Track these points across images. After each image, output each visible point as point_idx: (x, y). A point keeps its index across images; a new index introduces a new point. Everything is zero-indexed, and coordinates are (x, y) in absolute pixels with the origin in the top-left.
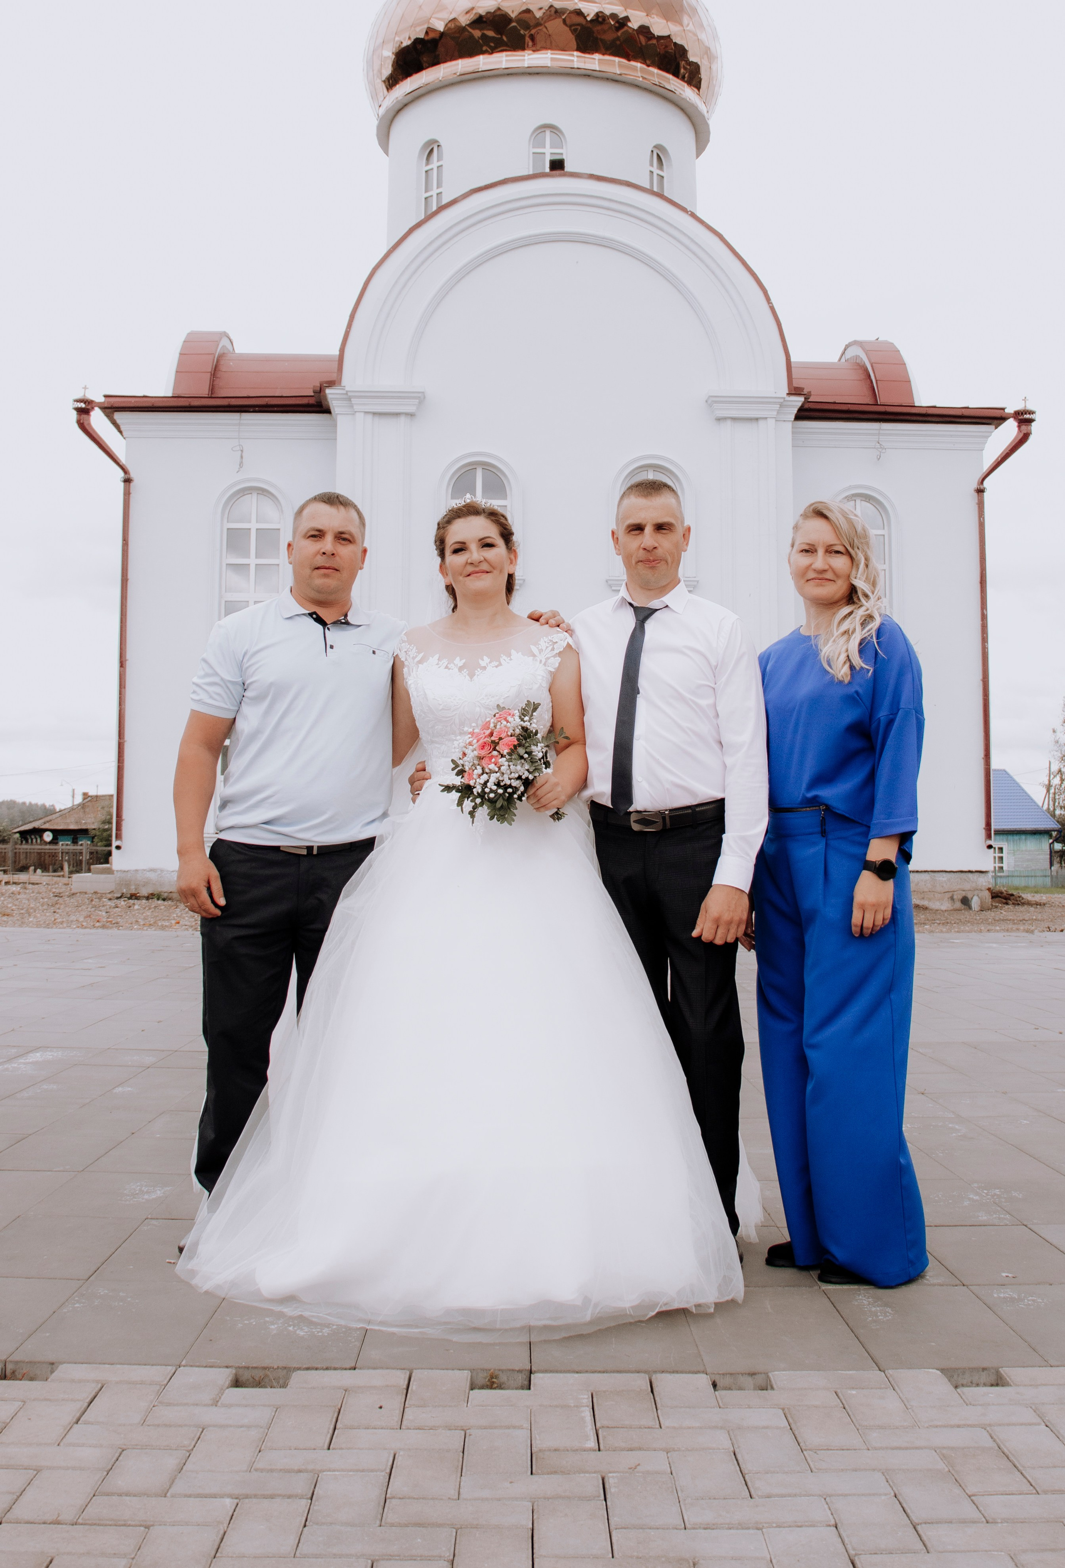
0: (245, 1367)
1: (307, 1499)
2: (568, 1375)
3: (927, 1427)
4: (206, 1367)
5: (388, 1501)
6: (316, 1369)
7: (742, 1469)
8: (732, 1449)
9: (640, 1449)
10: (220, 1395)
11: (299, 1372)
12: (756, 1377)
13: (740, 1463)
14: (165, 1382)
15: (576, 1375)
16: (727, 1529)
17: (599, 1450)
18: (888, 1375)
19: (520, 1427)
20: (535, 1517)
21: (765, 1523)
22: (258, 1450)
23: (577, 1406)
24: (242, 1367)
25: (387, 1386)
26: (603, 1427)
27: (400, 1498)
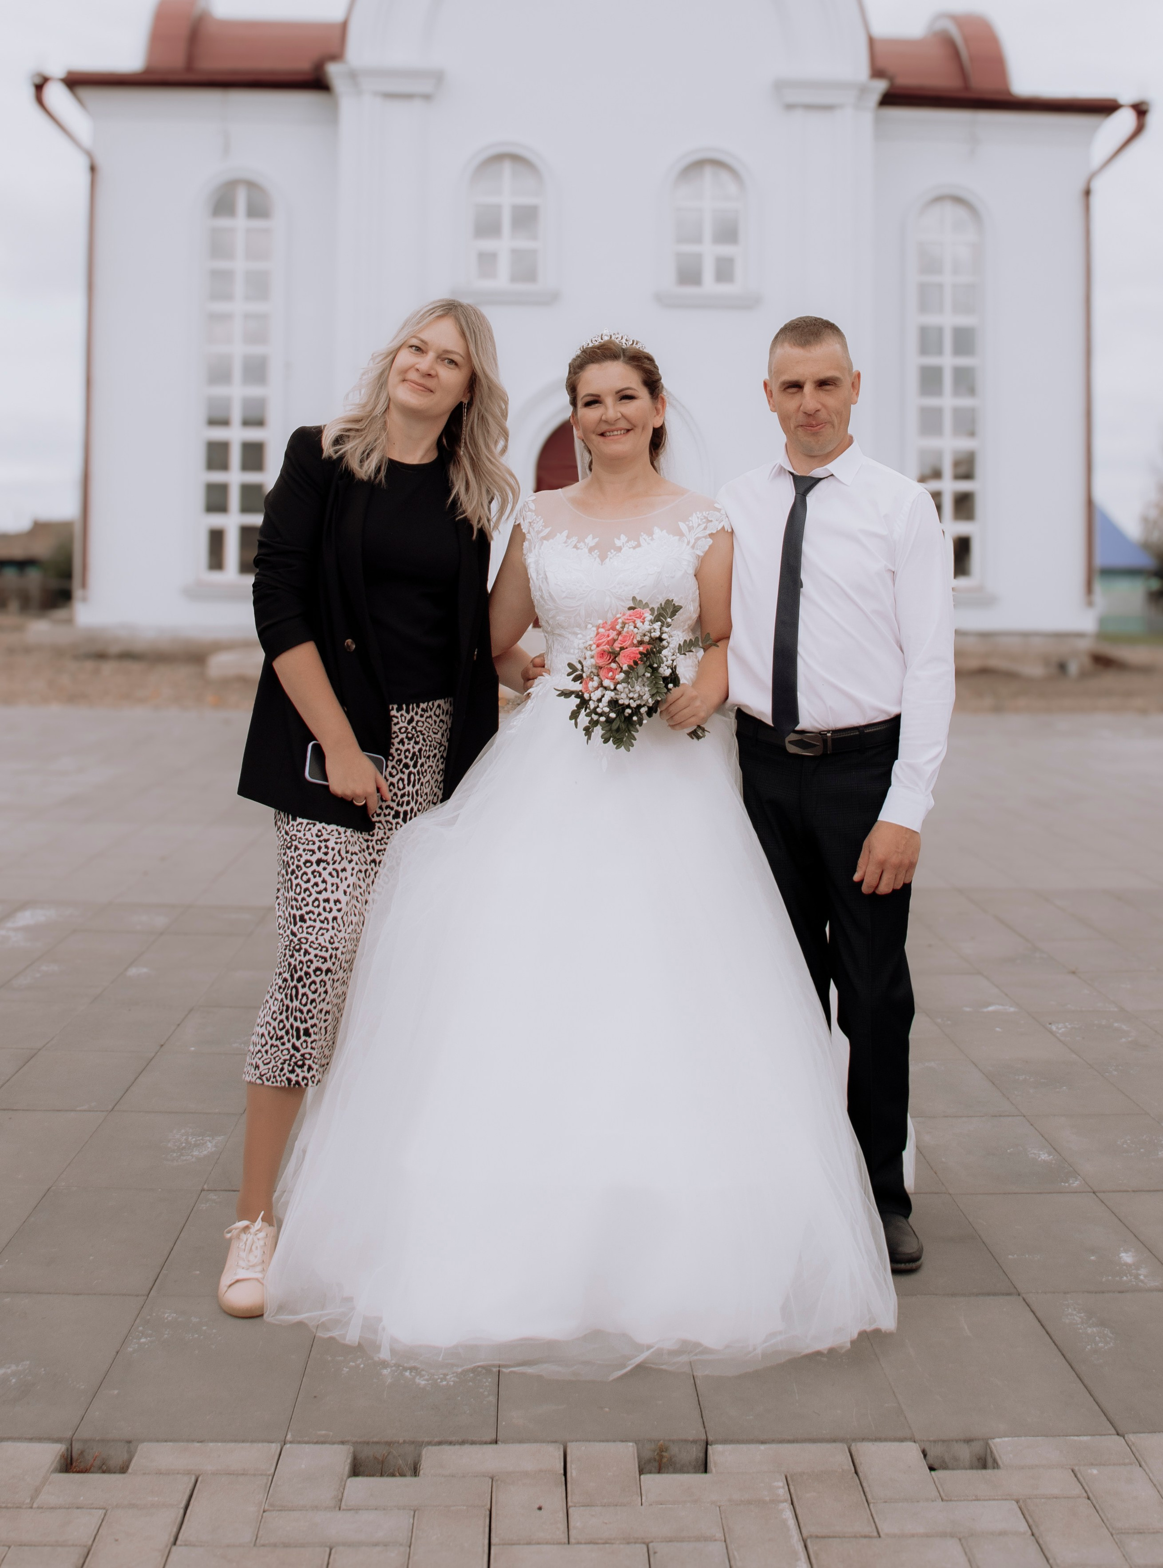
0: (363, 1442)
2: (752, 1447)
4: (317, 1443)
6: (451, 1443)
10: (342, 1489)
11: (430, 1447)
14: (272, 1471)
15: (761, 1447)
18: (1130, 1443)
19: (710, 1536)
23: (772, 1499)
24: (360, 1443)
25: (541, 1473)
26: (811, 1536)
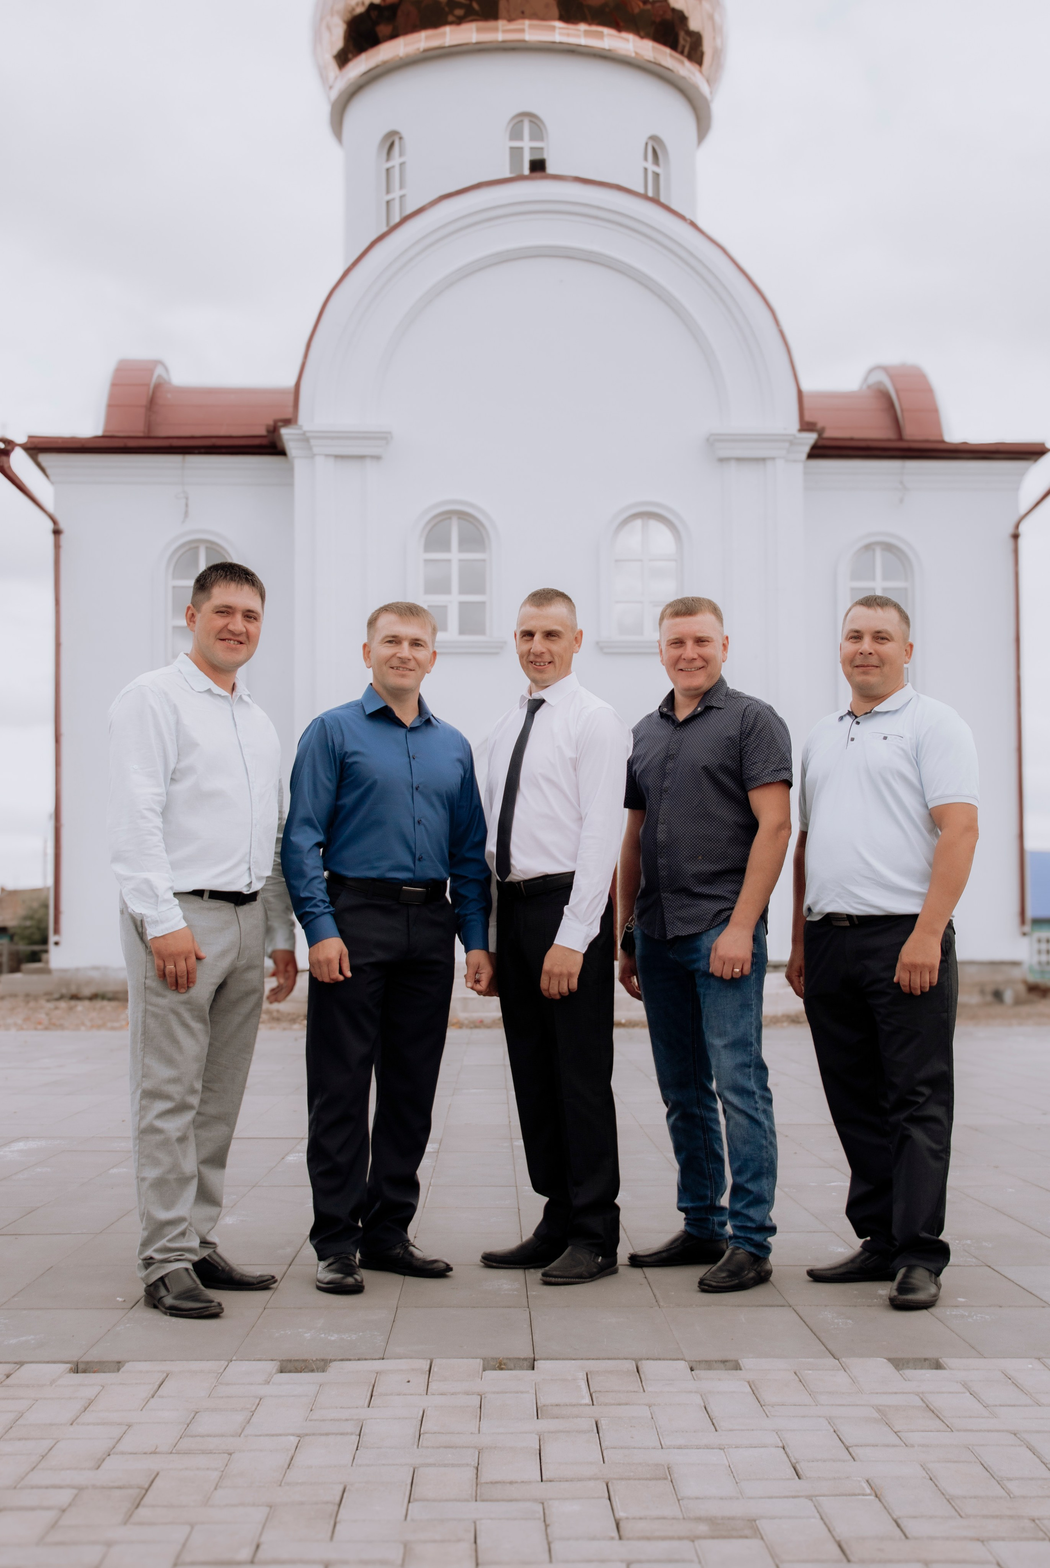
0: (288, 1360)
1: (357, 1435)
2: (566, 1361)
3: (869, 1394)
4: (254, 1360)
5: (421, 1436)
6: (350, 1360)
7: (710, 1416)
8: (703, 1404)
9: (627, 1404)
10: (270, 1378)
11: (335, 1362)
12: (727, 1364)
13: (709, 1413)
14: (221, 1370)
15: (573, 1361)
16: (696, 1448)
17: (593, 1405)
18: (841, 1362)
19: (527, 1392)
20: (541, 1443)
21: (727, 1445)
22: (310, 1409)
23: (574, 1379)
24: (286, 1359)
25: (413, 1370)
26: (596, 1391)
27: (431, 1433)
